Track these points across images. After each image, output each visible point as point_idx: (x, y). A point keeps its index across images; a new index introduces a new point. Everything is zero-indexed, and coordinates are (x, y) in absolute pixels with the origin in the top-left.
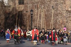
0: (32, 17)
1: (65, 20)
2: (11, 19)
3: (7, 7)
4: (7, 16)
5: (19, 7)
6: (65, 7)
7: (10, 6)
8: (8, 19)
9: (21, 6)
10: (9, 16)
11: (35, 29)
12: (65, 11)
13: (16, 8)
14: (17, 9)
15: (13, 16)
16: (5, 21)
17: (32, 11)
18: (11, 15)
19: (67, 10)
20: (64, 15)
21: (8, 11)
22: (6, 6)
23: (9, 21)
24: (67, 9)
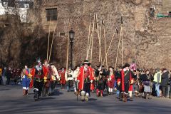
0: (71, 44)
1: (134, 51)
2: (33, 48)
3: (25, 25)
4: (26, 42)
5: (48, 26)
6: (134, 26)
7: (30, 24)
8: (27, 47)
9: (51, 23)
10: (29, 43)
11: (86, 66)
12: (134, 34)
13: (42, 27)
14: (44, 28)
15: (36, 42)
16: (21, 51)
17: (71, 32)
18: (32, 41)
19: (137, 32)
20: (133, 40)
21: (26, 33)
22: (24, 23)
23: (28, 52)
24: (137, 30)
